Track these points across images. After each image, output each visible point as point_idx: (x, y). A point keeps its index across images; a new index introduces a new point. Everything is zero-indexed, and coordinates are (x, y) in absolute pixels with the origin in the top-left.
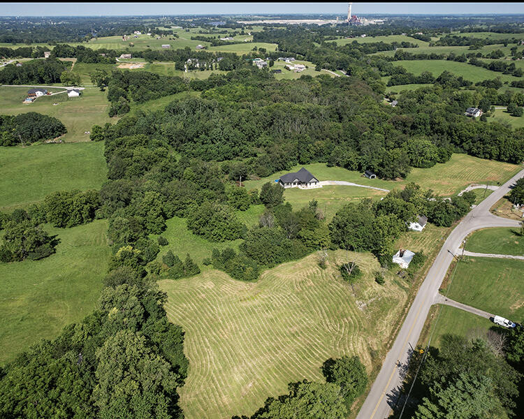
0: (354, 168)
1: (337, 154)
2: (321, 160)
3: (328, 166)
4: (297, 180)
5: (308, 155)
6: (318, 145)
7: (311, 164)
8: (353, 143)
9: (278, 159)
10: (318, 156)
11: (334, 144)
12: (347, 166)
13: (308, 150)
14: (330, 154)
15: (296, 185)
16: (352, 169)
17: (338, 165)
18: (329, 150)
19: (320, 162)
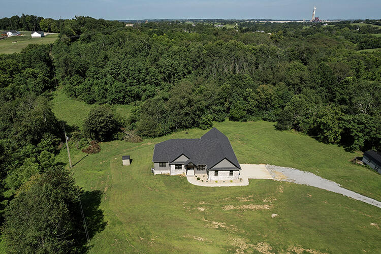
0: (332, 137)
1: (297, 107)
2: (266, 116)
3: (278, 128)
4: (183, 159)
5: (245, 106)
6: (263, 90)
7: (249, 122)
8: (324, 94)
9: (182, 107)
10: (262, 108)
11: (292, 92)
12: (316, 132)
13: (245, 99)
14: (283, 107)
15: (182, 171)
16: (325, 140)
17: (296, 127)
18: (281, 102)
19: (264, 119)
